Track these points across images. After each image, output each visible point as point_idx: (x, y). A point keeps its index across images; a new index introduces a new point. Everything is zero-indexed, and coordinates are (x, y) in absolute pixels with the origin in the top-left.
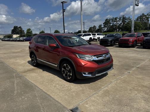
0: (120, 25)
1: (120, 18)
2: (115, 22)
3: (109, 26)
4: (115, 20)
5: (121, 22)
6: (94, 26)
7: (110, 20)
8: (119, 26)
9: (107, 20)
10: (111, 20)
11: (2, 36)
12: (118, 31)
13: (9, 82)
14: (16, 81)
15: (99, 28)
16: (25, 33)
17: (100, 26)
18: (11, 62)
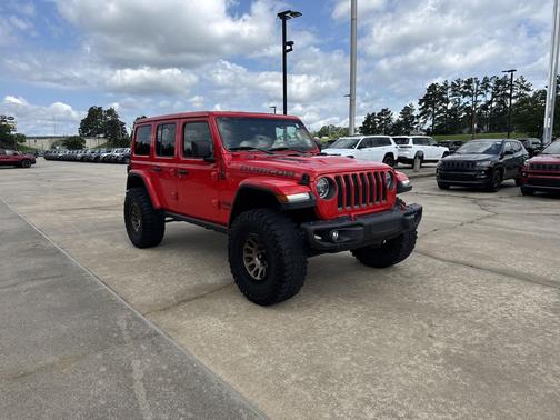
0: (484, 107)
1: (486, 80)
2: (465, 94)
3: (440, 112)
4: (465, 88)
5: (489, 97)
6: (383, 110)
7: (445, 88)
8: (480, 113)
9: (433, 87)
10: (450, 90)
11: (46, 140)
12: (478, 131)
13: (103, 369)
14: (136, 364)
15: (401, 119)
16: (129, 131)
17: (407, 111)
18: (95, 253)
